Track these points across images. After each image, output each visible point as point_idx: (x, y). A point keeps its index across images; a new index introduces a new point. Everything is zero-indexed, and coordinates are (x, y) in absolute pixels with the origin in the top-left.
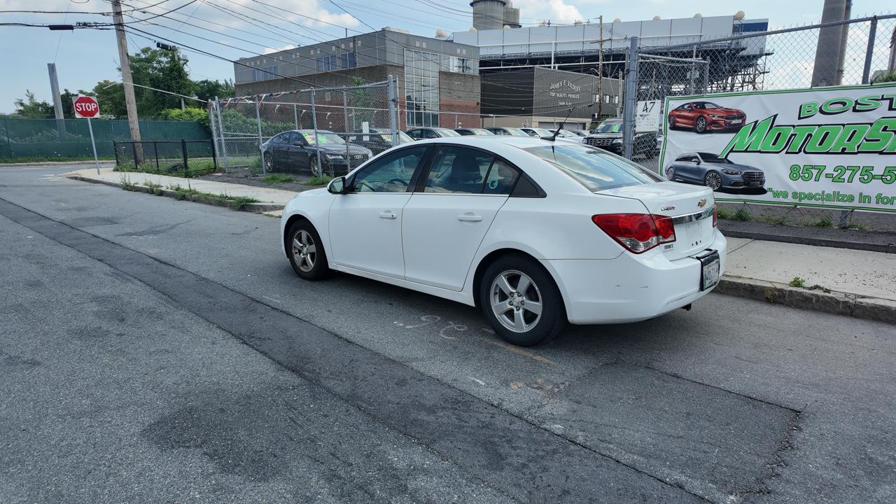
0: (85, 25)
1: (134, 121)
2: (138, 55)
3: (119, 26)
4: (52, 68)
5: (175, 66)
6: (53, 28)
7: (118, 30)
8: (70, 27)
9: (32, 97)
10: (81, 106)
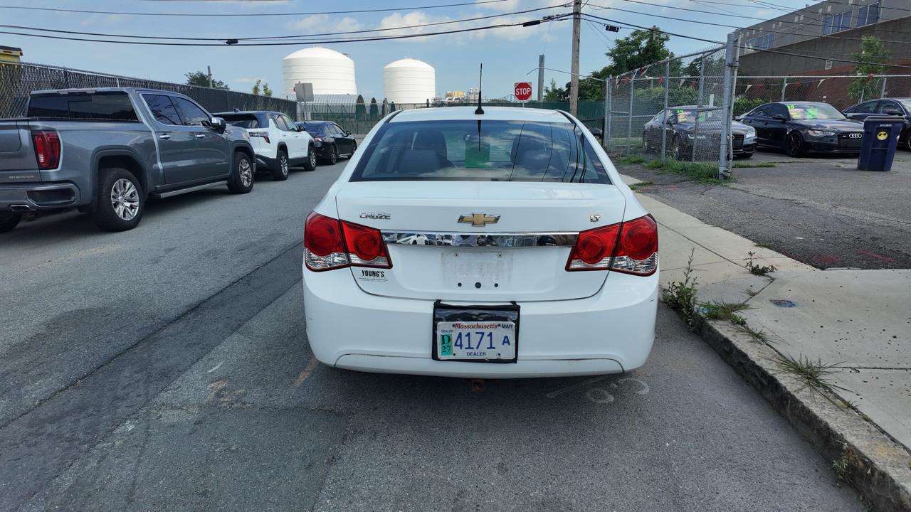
0: (550, 18)
1: (573, 103)
2: (627, 39)
3: (577, 15)
4: (542, 58)
5: (651, 46)
6: (526, 25)
7: (575, 18)
8: (537, 22)
9: (554, 85)
10: (519, 91)
